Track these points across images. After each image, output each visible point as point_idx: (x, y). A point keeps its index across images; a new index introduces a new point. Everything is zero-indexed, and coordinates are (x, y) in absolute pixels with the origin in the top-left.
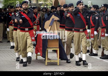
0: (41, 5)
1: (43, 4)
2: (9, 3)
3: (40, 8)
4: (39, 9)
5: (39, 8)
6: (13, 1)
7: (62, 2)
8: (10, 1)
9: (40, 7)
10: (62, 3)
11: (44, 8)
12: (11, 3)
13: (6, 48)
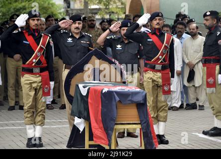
0: (96, 13)
1: (100, 9)
2: (14, 9)
3: (94, 20)
4: (90, 23)
5: (90, 21)
6: (23, 4)
7: (151, 4)
8: (17, 3)
9: (93, 18)
10: (151, 7)
11: (105, 21)
12: (18, 8)
13: (7, 125)
